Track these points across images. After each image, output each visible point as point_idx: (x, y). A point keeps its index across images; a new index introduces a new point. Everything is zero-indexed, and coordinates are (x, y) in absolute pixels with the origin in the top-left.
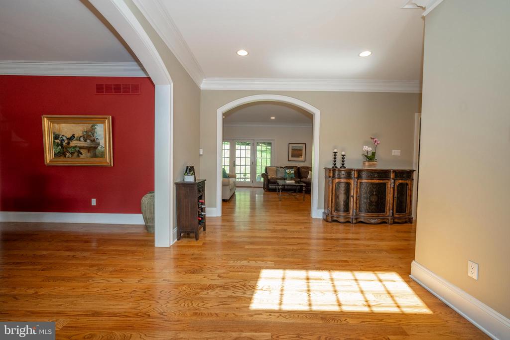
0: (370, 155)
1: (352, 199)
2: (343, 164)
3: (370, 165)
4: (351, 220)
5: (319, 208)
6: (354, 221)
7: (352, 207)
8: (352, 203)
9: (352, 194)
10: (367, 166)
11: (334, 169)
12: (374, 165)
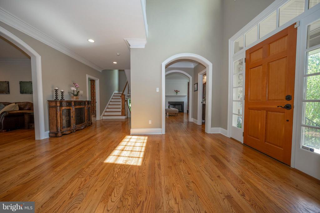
0: (76, 93)
1: (72, 118)
2: (62, 98)
3: (76, 98)
4: (72, 131)
5: (46, 131)
6: (75, 131)
7: (72, 123)
8: (72, 121)
9: (72, 116)
10: (74, 99)
11: (56, 101)
12: (78, 98)
